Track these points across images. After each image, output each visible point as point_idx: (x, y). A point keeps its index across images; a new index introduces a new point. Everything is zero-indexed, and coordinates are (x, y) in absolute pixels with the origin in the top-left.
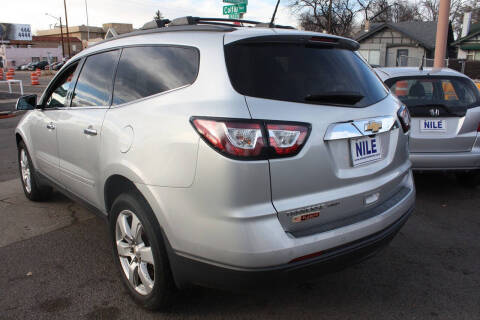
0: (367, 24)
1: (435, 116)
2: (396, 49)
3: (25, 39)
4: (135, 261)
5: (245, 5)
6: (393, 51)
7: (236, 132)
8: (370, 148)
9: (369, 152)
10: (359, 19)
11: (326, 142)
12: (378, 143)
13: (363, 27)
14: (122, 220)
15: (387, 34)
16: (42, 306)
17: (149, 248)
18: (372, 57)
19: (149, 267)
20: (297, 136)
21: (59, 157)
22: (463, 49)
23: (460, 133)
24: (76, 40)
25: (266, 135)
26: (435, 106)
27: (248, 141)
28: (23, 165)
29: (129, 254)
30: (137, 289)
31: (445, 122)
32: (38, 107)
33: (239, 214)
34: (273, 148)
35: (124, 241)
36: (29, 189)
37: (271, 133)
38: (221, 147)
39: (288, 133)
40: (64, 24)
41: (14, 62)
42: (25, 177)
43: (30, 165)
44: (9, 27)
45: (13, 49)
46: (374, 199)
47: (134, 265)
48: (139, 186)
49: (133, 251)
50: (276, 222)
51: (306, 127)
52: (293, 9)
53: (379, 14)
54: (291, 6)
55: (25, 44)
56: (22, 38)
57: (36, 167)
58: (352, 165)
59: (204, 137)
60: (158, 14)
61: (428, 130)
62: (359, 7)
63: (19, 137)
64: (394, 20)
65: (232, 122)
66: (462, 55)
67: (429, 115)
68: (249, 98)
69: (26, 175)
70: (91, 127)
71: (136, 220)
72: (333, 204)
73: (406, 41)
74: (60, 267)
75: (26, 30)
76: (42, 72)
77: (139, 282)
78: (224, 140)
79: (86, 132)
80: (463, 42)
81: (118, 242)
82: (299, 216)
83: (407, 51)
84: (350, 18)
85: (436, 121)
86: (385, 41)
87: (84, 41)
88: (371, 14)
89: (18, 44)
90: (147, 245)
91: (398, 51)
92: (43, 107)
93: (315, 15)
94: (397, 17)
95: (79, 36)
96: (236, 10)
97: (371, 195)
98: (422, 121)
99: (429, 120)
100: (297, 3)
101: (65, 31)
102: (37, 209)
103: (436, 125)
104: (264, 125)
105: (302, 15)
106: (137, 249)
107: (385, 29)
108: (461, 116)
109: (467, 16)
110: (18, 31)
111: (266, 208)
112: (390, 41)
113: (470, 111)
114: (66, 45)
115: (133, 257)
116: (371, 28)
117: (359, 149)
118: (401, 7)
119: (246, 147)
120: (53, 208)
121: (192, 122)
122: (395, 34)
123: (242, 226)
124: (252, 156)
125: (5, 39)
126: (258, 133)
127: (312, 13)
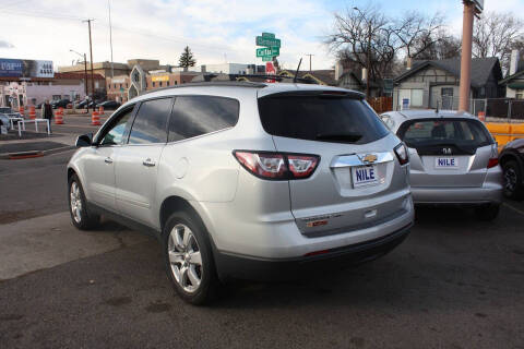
0: (409, 61)
1: (448, 155)
2: (441, 87)
3: (47, 76)
4: (185, 267)
5: (278, 49)
6: (437, 90)
7: (266, 160)
8: (368, 175)
9: (367, 178)
10: (401, 55)
11: (332, 169)
12: (375, 171)
13: (405, 64)
14: (175, 233)
15: (429, 72)
16: (108, 302)
17: (198, 253)
18: (414, 96)
19: (197, 268)
20: (310, 164)
21: (116, 187)
22: (512, 88)
23: (471, 169)
24: (99, 77)
25: (287, 163)
26: (447, 146)
27: (275, 167)
28: (73, 197)
29: (179, 260)
30: (185, 289)
31: (457, 160)
32: (93, 145)
33: (266, 218)
34: (291, 172)
35: (176, 251)
36: (78, 219)
37: (291, 161)
38: (255, 172)
39: (303, 162)
40: (88, 60)
41: (34, 100)
42: (74, 208)
43: (82, 196)
44: (31, 64)
45: (34, 86)
46: (374, 214)
47: (183, 269)
48: (191, 203)
49: (183, 258)
50: (294, 225)
51: (317, 158)
52: (331, 45)
53: (422, 51)
54: (329, 43)
55: (45, 82)
56: (44, 76)
57: (87, 198)
58: (353, 187)
59: (244, 165)
60: (187, 50)
61: (441, 167)
62: (401, 43)
63: (72, 172)
64: (438, 56)
65: (262, 154)
66: (510, 94)
67: (442, 154)
68: (275, 137)
69: (76, 206)
70: (149, 160)
71: (188, 231)
72: (338, 215)
73: (450, 79)
74: (117, 278)
75: (48, 67)
76: (65, 111)
77: (188, 282)
78: (258, 166)
79: (145, 164)
80: (512, 80)
81: (170, 252)
82: (311, 222)
83: (451, 90)
84: (392, 55)
85: (449, 159)
86: (428, 80)
87: (108, 78)
88: (413, 51)
89: (41, 81)
90: (195, 251)
91: (442, 90)
92: (97, 145)
93: (354, 52)
94: (442, 54)
95: (102, 73)
96: (269, 53)
97: (369, 212)
98: (437, 159)
99: (442, 158)
100: (335, 39)
101: (89, 68)
102: (87, 236)
103: (449, 162)
104: (285, 156)
105: (340, 52)
106: (187, 256)
107: (427, 67)
108: (472, 154)
109: (515, 53)
110: (40, 68)
111: (286, 215)
112: (433, 80)
113: (480, 150)
114: (90, 82)
115: (183, 263)
116: (414, 66)
117: (359, 176)
118: (446, 43)
119: (273, 171)
120: (101, 236)
121: (234, 154)
122: (439, 72)
123: (270, 227)
124: (277, 177)
125: (27, 76)
126: (282, 162)
127: (351, 50)
